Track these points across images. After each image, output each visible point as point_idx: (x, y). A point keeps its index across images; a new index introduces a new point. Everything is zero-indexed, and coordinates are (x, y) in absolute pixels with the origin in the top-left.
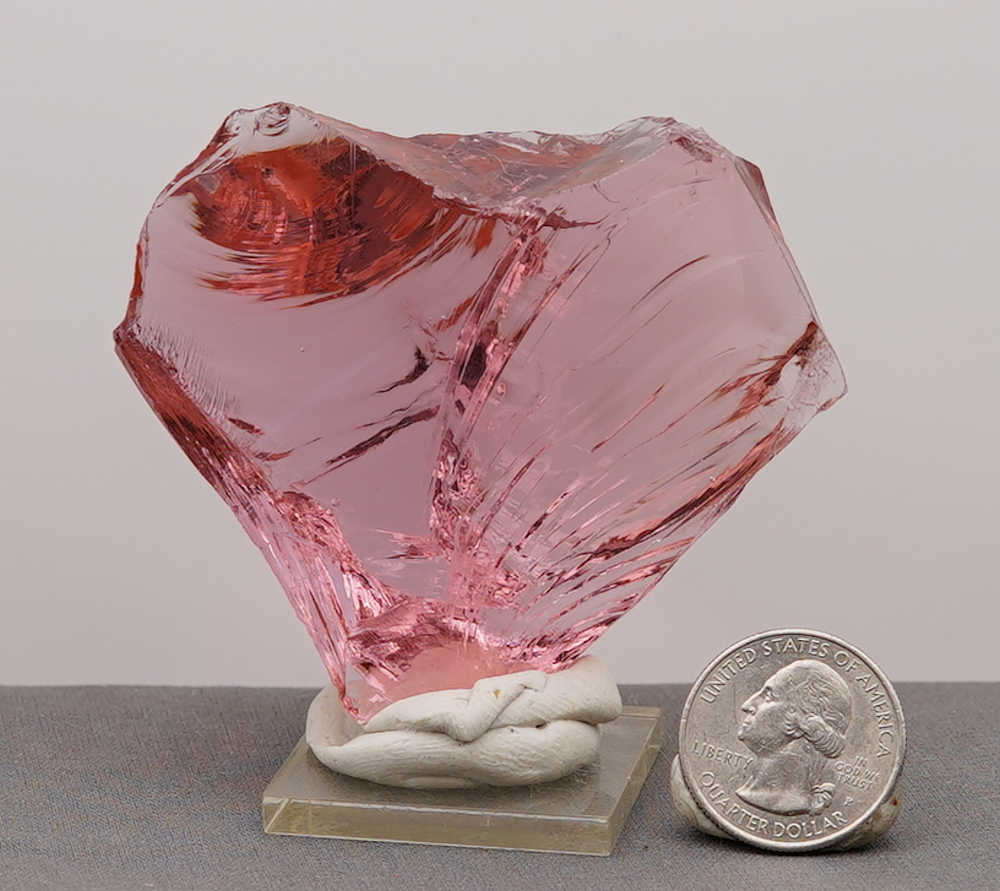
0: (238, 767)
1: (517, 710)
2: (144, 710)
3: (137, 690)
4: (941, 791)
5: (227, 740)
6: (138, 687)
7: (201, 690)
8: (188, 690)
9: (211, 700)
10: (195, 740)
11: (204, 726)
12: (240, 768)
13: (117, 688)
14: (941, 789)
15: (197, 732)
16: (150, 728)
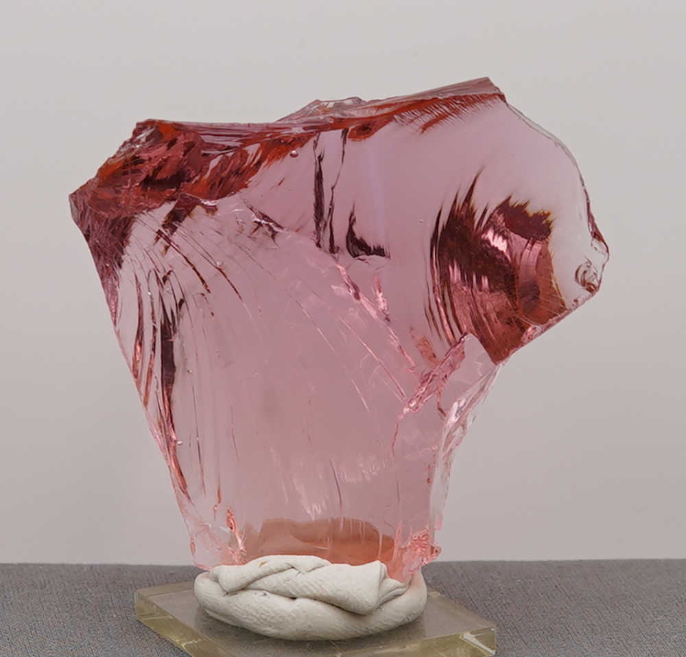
0: (119, 628)
2: (47, 582)
3: (41, 567)
4: (669, 644)
5: (111, 605)
6: (42, 565)
7: (92, 567)
8: (80, 567)
9: (99, 574)
10: (86, 606)
11: (93, 595)
12: (121, 628)
13: (26, 565)
14: (669, 641)
15: (88, 599)
16: (51, 596)
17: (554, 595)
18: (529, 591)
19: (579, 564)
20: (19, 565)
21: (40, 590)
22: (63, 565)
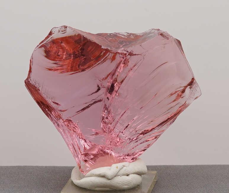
0: (55, 185)
1: (122, 172)
2: (32, 172)
9: (48, 169)
10: (44, 179)
11: (46, 176)
17: (189, 175)
18: (181, 174)
19: (197, 166)
20: (24, 166)
21: (30, 174)
22: (37, 166)
